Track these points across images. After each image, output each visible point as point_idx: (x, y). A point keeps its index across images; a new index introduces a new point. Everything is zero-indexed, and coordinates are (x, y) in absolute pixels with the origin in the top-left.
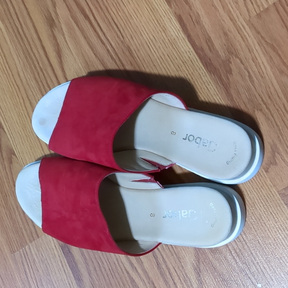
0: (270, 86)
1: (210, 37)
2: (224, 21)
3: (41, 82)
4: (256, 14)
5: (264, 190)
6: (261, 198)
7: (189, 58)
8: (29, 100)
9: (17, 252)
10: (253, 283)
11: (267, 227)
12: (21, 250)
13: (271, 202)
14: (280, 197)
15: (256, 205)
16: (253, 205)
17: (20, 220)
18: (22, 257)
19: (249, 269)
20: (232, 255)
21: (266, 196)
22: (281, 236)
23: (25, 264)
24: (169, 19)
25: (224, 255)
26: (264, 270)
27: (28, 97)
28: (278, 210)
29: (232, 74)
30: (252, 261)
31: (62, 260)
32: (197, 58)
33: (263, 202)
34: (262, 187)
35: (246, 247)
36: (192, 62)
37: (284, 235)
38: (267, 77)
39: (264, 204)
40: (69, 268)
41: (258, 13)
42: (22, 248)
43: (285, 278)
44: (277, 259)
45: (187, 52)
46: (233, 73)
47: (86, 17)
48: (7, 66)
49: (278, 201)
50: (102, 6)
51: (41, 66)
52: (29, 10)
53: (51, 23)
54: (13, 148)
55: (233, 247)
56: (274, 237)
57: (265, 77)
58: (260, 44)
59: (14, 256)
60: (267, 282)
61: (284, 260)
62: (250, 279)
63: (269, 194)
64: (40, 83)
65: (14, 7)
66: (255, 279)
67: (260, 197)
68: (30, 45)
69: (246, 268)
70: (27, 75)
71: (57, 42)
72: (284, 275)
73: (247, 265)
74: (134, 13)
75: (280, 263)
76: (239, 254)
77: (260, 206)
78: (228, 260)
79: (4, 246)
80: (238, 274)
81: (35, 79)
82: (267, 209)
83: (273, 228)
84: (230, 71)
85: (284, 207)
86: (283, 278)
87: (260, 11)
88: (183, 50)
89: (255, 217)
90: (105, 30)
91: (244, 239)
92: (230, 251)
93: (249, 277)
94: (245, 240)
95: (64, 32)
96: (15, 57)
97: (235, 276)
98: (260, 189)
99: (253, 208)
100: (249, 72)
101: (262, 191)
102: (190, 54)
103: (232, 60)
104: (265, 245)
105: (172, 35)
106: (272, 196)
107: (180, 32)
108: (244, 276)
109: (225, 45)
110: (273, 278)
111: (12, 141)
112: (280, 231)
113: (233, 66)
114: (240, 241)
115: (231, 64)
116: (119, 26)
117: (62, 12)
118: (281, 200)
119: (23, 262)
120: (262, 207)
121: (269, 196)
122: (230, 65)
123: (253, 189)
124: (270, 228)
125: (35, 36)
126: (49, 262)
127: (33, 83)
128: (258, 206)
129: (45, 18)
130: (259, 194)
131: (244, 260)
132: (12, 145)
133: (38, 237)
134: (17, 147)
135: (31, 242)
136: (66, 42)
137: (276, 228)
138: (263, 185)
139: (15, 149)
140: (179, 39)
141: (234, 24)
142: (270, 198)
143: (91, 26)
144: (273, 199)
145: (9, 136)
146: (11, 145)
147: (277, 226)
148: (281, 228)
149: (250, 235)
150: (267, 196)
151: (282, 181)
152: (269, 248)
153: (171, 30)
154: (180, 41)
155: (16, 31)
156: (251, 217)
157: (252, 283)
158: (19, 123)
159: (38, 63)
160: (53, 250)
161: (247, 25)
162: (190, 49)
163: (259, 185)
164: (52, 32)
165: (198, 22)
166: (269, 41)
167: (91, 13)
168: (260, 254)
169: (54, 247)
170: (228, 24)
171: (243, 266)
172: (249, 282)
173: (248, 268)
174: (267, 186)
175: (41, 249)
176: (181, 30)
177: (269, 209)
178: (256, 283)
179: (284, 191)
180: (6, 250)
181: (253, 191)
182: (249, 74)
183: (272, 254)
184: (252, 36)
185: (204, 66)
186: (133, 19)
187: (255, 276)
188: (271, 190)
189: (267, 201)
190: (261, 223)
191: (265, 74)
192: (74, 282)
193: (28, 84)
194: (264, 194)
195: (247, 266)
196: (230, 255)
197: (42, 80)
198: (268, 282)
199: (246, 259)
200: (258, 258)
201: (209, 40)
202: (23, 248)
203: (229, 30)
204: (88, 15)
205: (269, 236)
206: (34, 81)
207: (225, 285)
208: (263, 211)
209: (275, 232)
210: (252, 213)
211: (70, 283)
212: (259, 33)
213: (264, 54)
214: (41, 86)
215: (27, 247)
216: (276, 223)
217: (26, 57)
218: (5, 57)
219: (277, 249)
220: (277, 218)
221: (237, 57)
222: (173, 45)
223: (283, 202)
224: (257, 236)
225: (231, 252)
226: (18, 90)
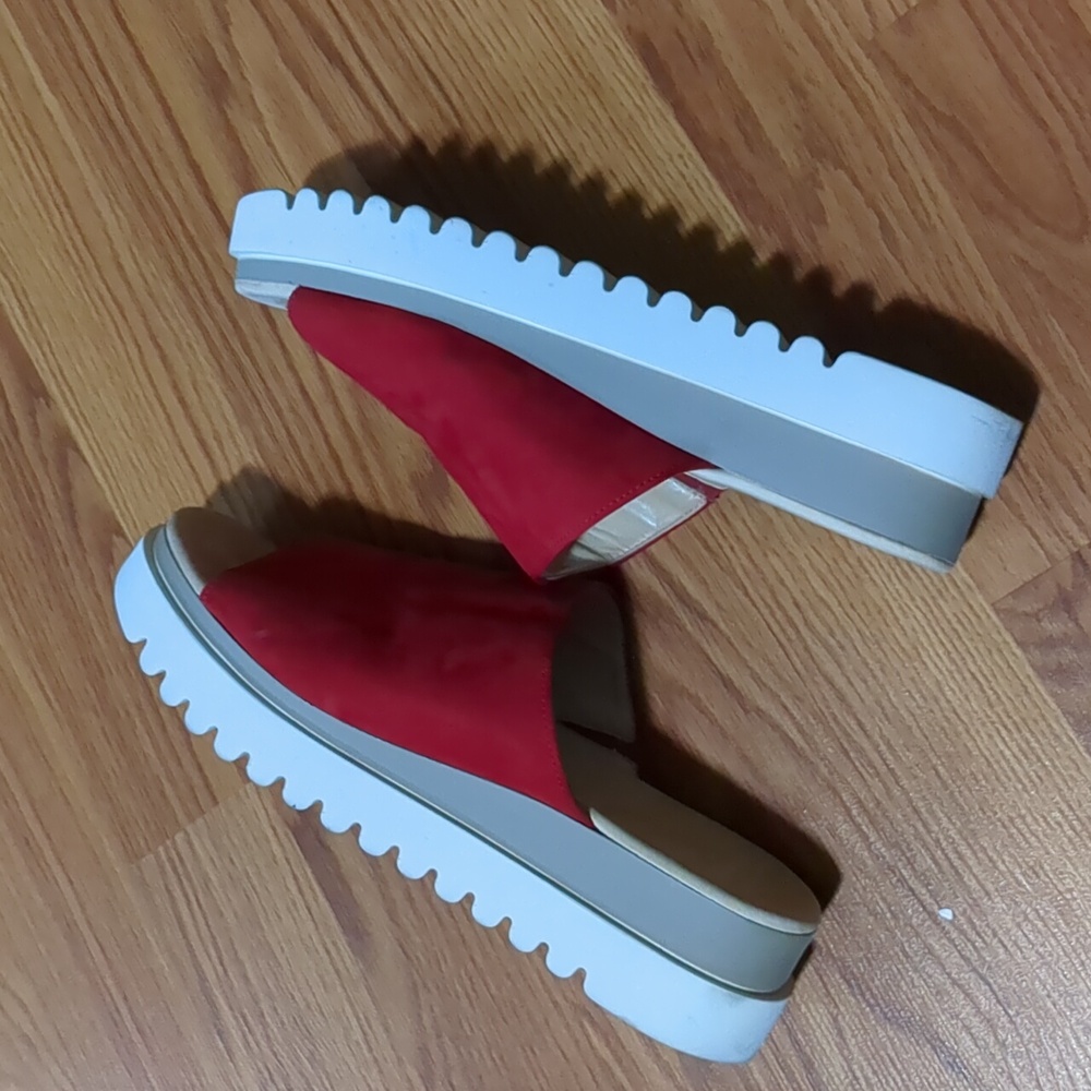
0: (954, 258)
1: (748, 105)
2: (790, 46)
3: (195, 282)
4: (893, 18)
5: (946, 601)
6: (938, 630)
7: (684, 176)
8: (158, 346)
9: (147, 857)
10: (924, 907)
11: (962, 721)
12: (161, 849)
13: (972, 640)
14: (1002, 620)
15: (923, 654)
16: (913, 653)
17: (150, 751)
18: (163, 872)
19: (909, 863)
20: (853, 821)
21: (954, 620)
22: (1009, 749)
23: (178, 893)
24: (610, 50)
25: (826, 823)
26: (957, 863)
27: (153, 338)
28: (996, 664)
29: (825, 223)
30: (918, 836)
31: (298, 874)
32: (708, 174)
33: (945, 641)
34: (939, 592)
35: (896, 792)
36: (691, 189)
37: (1018, 745)
38: (940, 226)
39: (949, 646)
40: (322, 899)
41: (902, 13)
42: (163, 843)
43: (1028, 887)
44: (999, 823)
45: (675, 158)
46: (829, 220)
47: (334, 57)
48: (77, 238)
49: (995, 636)
50: (385, 17)
51: (193, 231)
52: (140, 43)
53: (217, 83)
54: (113, 513)
55: (854, 795)
56: (987, 753)
57: (935, 227)
58: (913, 119)
59: (139, 868)
60: (970, 901)
61: (1022, 827)
62: (914, 894)
63: (964, 614)
64: (192, 290)
65: (87, 37)
66: (931, 896)
67: (934, 624)
68: (150, 162)
69: (900, 860)
70: (147, 264)
71: (242, 149)
72: (1024, 874)
73: (902, 851)
74: (490, 35)
75: (1011, 836)
76: (876, 815)
77: (938, 655)
78: (841, 839)
79: (105, 840)
80: (875, 879)
81: (175, 275)
82: (960, 663)
83: (983, 724)
84: (819, 215)
85: (1014, 654)
86: (1020, 884)
87: (908, 6)
88: (660, 153)
89: (920, 692)
90: (398, 101)
91: (887, 765)
92: (845, 807)
93: (911, 889)
94: (892, 771)
95: (263, 110)
96: (103, 205)
97: (864, 888)
98: (933, 598)
99: (916, 664)
100: (880, 215)
101: (941, 602)
102: (686, 165)
103: (823, 176)
104: (959, 783)
105: (622, 104)
106: (973, 619)
107: (647, 92)
108: (895, 887)
109: (797, 126)
110: (990, 887)
111: (111, 488)
112: (1004, 733)
113: (828, 198)
114: (878, 774)
115: (822, 188)
116: (446, 84)
117: (251, 42)
118: (1003, 630)
119: (171, 888)
120: (944, 658)
121: (964, 621)
122: (819, 192)
123: (913, 599)
124: (973, 724)
125: (165, 130)
126: (256, 883)
127: (168, 290)
128: (929, 656)
129: (193, 64)
130: (930, 616)
131: (891, 836)
132: (111, 501)
133: (215, 801)
134: (127, 509)
135: (192, 819)
136: (270, 144)
137: (993, 723)
138: (945, 586)
139: (122, 515)
140: (644, 117)
141: (824, 55)
142: (969, 627)
143: (351, 86)
144: (981, 632)
145: (98, 474)
146: (106, 500)
147: (995, 718)
148: (1008, 722)
149: (908, 750)
150: (959, 621)
151: (1005, 569)
152: (970, 791)
153: (617, 87)
154: (651, 122)
155: (100, 117)
156: (909, 691)
157: (921, 909)
158: (128, 427)
159: (181, 222)
160: (268, 841)
161: (868, 56)
162: (683, 146)
163: (931, 588)
164: (222, 112)
165: (708, 54)
166: (941, 107)
167: (349, 44)
168: (942, 812)
169: (270, 833)
170: (807, 57)
171: (891, 854)
172: (913, 905)
173: (907, 858)
174: (958, 587)
175: (226, 841)
176: (649, 83)
177: (965, 663)
178: (936, 907)
179: (1011, 600)
180: (111, 852)
181: (913, 607)
182: (881, 222)
183: (981, 809)
184: (886, 94)
185: (732, 201)
186: (491, 56)
187: (931, 885)
188: (972, 602)
189: (960, 638)
190: (942, 710)
191: (935, 218)
192: (342, 941)
193: (151, 295)
194: (950, 616)
195: (904, 854)
196: (845, 821)
197: (197, 278)
198: (974, 900)
199: (900, 829)
200: (939, 825)
201: (744, 115)
202: (168, 842)
203: (809, 80)
204: (340, 50)
205: (970, 752)
206: (171, 284)
207: (835, 919)
208: (947, 669)
209: (990, 736)
210: (913, 679)
211: (330, 946)
212: (906, 81)
213: (928, 151)
214: (193, 297)
215: (179, 837)
216: (991, 706)
217: (140, 205)
218: (68, 205)
219: (997, 794)
220: (992, 689)
221: (840, 165)
222: (626, 139)
223: (1009, 639)
224: (931, 755)
225: (848, 811)
226: (118, 317)
